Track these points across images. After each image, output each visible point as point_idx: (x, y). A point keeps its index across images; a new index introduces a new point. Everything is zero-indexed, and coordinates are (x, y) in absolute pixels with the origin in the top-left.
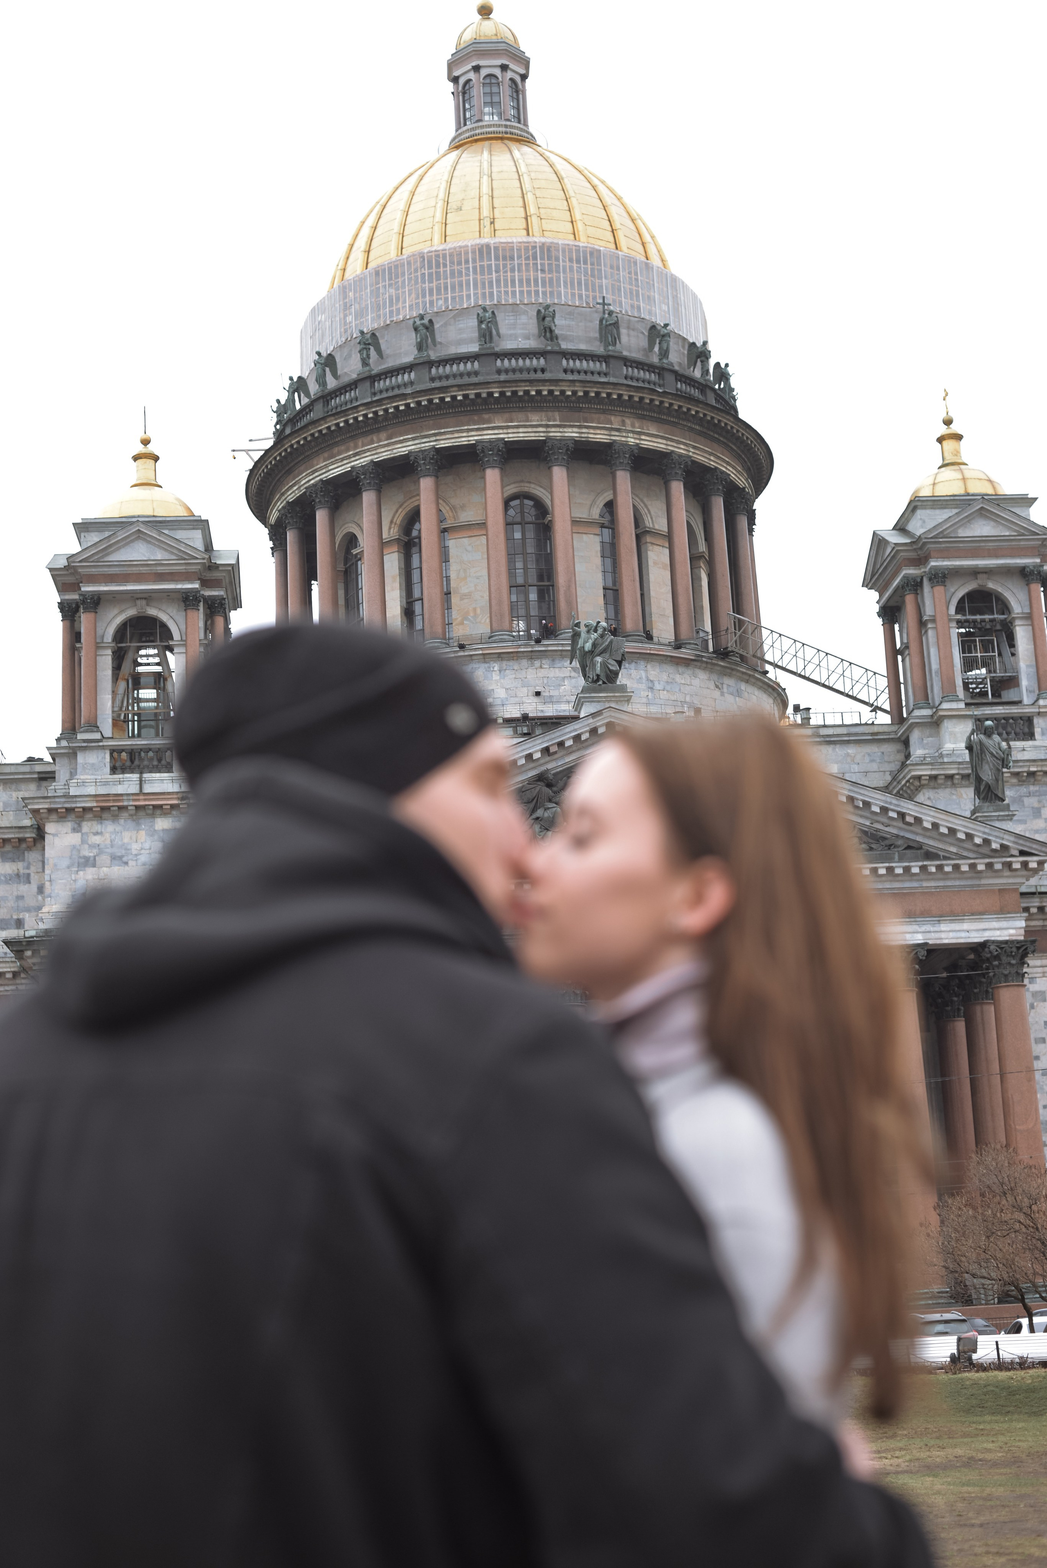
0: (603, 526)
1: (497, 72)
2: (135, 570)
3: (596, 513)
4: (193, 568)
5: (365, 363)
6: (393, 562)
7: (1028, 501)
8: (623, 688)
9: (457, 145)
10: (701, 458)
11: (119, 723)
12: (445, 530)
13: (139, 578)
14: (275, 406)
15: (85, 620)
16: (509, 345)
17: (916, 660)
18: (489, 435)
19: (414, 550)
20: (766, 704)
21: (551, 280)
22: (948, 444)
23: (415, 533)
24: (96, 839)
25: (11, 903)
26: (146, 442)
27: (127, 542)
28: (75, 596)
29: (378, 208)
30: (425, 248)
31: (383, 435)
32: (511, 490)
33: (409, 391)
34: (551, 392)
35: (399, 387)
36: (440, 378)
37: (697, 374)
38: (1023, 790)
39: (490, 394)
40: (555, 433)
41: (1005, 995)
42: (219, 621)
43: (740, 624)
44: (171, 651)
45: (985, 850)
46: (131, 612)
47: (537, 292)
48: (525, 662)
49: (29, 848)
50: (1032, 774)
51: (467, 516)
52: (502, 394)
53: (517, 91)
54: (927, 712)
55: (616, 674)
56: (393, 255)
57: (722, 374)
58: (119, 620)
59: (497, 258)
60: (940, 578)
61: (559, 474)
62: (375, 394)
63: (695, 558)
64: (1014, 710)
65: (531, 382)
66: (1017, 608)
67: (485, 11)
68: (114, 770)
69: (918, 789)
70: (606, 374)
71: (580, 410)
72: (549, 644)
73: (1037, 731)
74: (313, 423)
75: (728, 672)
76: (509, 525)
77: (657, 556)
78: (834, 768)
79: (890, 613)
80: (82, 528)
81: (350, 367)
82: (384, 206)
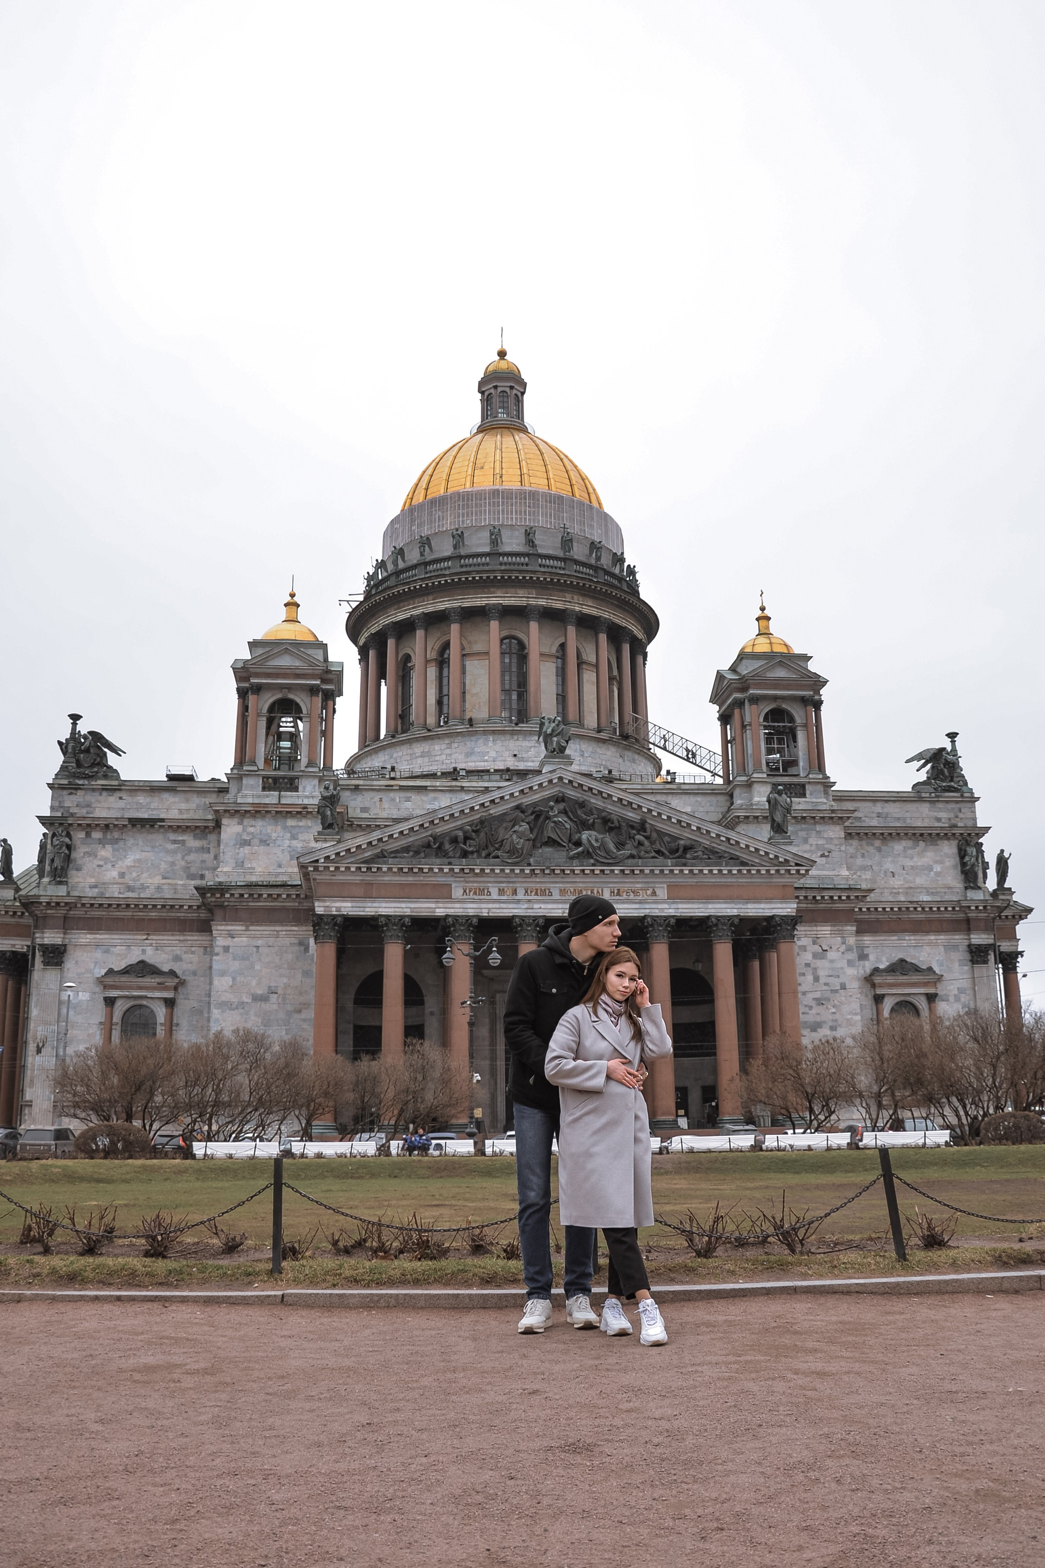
0: (558, 658)
1: (508, 390)
2: (282, 671)
3: (554, 650)
4: (317, 672)
5: (422, 554)
6: (432, 672)
7: (807, 658)
8: (568, 757)
9: (482, 429)
10: (617, 621)
11: (267, 761)
12: (464, 655)
13: (285, 676)
14: (366, 576)
15: (252, 699)
16: (508, 549)
17: (740, 748)
18: (493, 601)
19: (445, 665)
20: (650, 769)
21: (534, 512)
22: (763, 623)
23: (446, 656)
24: (252, 829)
25: (198, 864)
26: (292, 596)
27: (279, 654)
28: (246, 685)
29: (434, 464)
30: (461, 489)
31: (430, 597)
32: (505, 633)
33: (447, 572)
34: (531, 578)
35: (441, 569)
36: (466, 566)
37: (617, 571)
39: (495, 577)
40: (533, 602)
41: (783, 947)
42: (330, 703)
43: (636, 720)
44: (301, 720)
45: (775, 862)
46: (279, 696)
47: (525, 519)
48: (508, 736)
49: (210, 832)
50: (804, 818)
51: (478, 647)
52: (502, 577)
53: (519, 401)
54: (744, 778)
56: (442, 492)
57: (632, 571)
58: (271, 701)
59: (503, 498)
60: (755, 700)
61: (534, 626)
62: (427, 573)
63: (611, 679)
64: (795, 780)
65: (520, 571)
67: (502, 354)
68: (264, 789)
69: (738, 824)
70: (564, 569)
71: (548, 589)
72: (523, 726)
73: (808, 793)
74: (389, 588)
75: (628, 748)
76: (503, 653)
77: (589, 677)
78: (688, 809)
79: (725, 719)
80: (253, 645)
81: (413, 556)
82: (437, 463)
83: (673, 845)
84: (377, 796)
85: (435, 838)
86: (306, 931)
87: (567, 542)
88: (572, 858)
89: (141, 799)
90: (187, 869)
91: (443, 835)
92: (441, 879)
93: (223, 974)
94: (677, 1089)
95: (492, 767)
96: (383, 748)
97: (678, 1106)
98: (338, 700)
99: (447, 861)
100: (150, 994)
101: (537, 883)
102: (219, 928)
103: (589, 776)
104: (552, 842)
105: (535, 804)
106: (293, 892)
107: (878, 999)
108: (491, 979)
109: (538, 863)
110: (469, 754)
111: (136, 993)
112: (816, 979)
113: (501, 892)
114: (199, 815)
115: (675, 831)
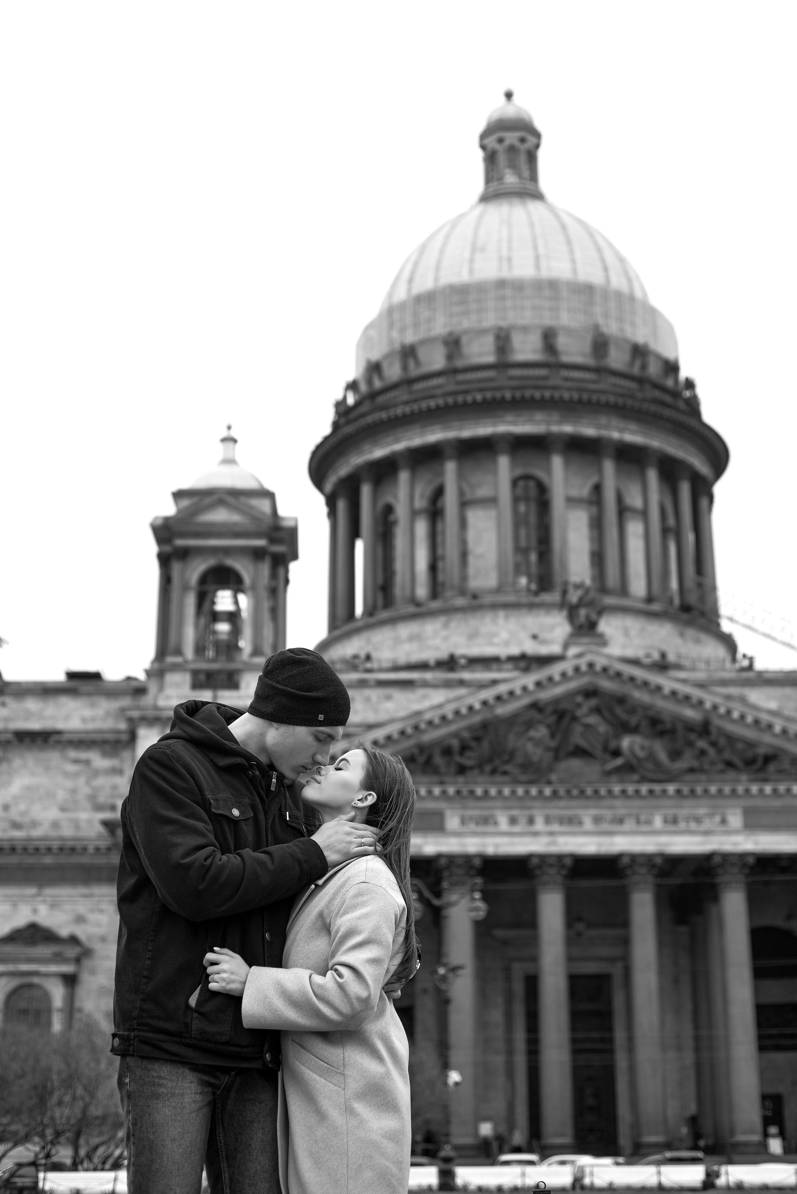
0: (591, 503)
1: (517, 143)
2: (217, 528)
3: (585, 491)
4: (263, 529)
5: (405, 368)
6: (422, 528)
8: (601, 636)
9: (485, 198)
10: (672, 451)
11: (200, 650)
12: (464, 503)
13: (221, 535)
14: (335, 403)
15: (176, 568)
16: (520, 358)
18: (501, 430)
19: (439, 518)
20: (720, 651)
23: (439, 505)
26: (229, 428)
27: (211, 506)
28: (171, 548)
30: (455, 280)
31: (417, 427)
32: (519, 472)
33: (439, 392)
34: (552, 396)
35: (431, 388)
36: (464, 382)
37: (670, 383)
39: (504, 397)
40: (555, 429)
42: (281, 571)
43: (700, 585)
44: (243, 594)
46: (212, 562)
47: (543, 316)
48: (524, 611)
49: (121, 747)
51: (483, 492)
52: (513, 396)
53: (532, 158)
56: (430, 285)
57: (690, 384)
58: (203, 569)
59: (512, 290)
61: (557, 462)
62: (412, 394)
63: (665, 531)
65: (537, 388)
67: (509, 96)
68: (194, 686)
70: (596, 382)
71: (575, 410)
72: (546, 597)
74: (363, 415)
75: (690, 623)
76: (516, 500)
77: (635, 528)
78: (773, 705)
80: (179, 496)
81: (394, 372)
82: (423, 248)
83: (749, 754)
85: (421, 748)
87: (600, 346)
88: (608, 774)
89: (32, 704)
90: (92, 798)
91: (433, 745)
92: (431, 805)
94: (765, 1098)
95: (503, 652)
96: (358, 631)
97: (767, 1122)
98: (293, 566)
99: (436, 779)
100: (43, 968)
101: (560, 809)
103: (635, 662)
104: (580, 752)
105: (557, 701)
108: (505, 943)
109: (562, 781)
110: (473, 636)
111: (24, 967)
113: (513, 821)
114: (109, 724)
115: (751, 734)
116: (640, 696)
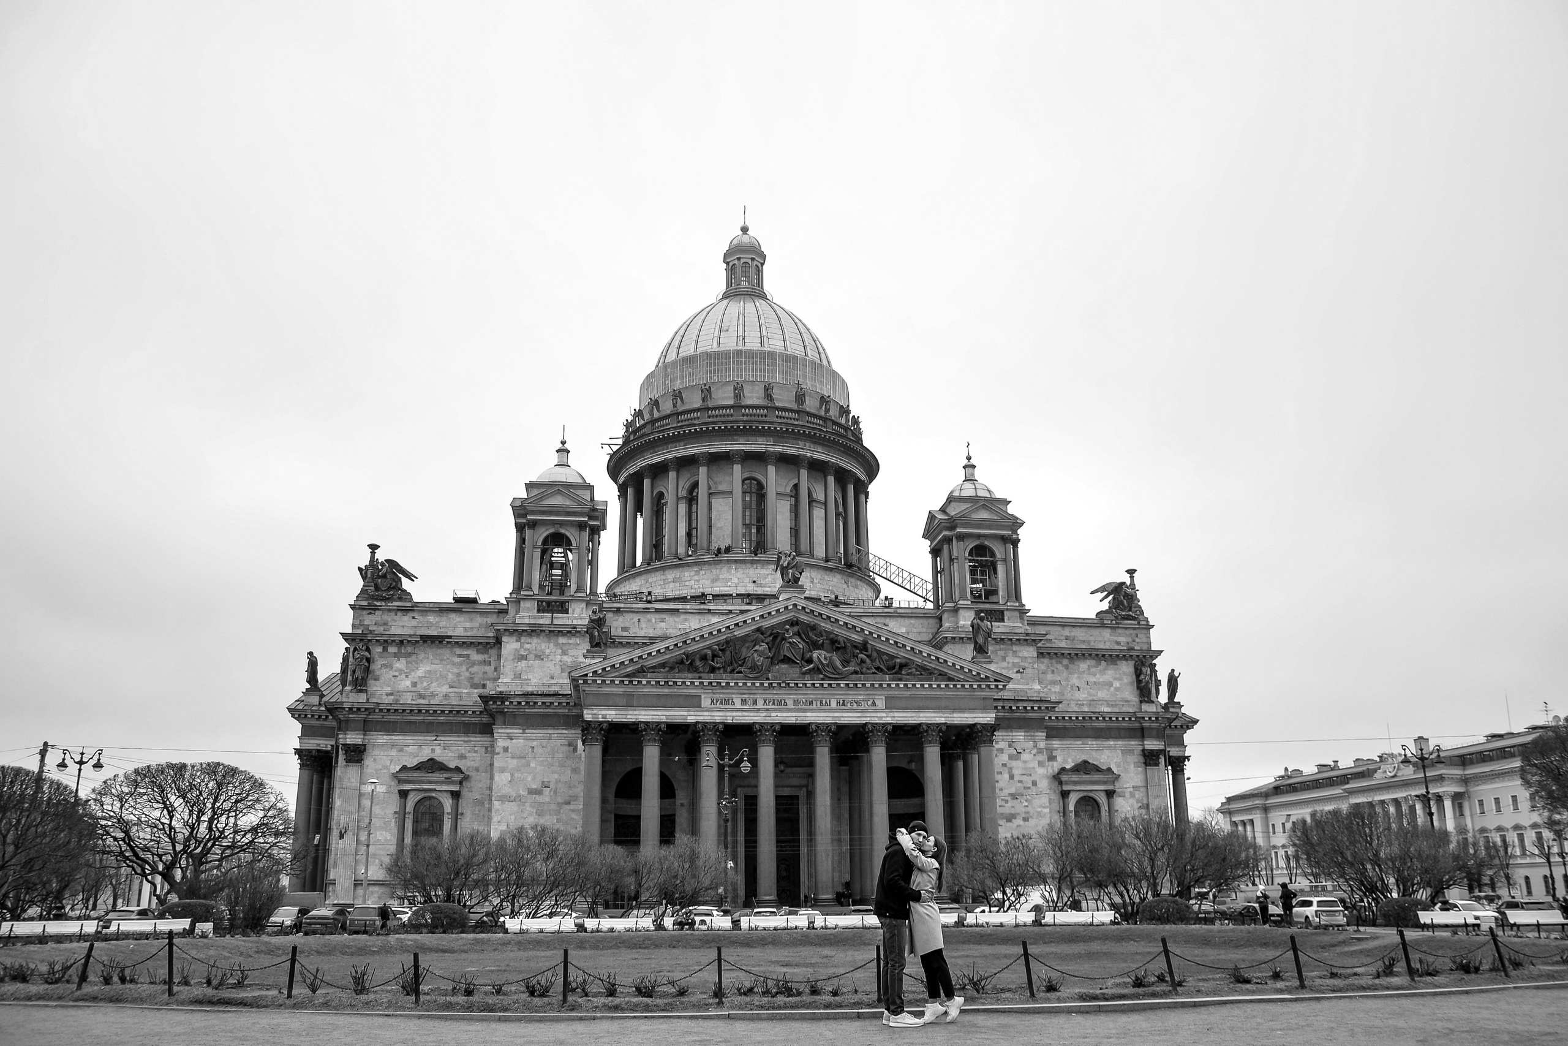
0: (791, 496)
1: (749, 261)
2: (555, 509)
3: (788, 490)
4: (585, 510)
5: (675, 406)
6: (683, 508)
7: (1006, 502)
8: (802, 587)
9: (726, 296)
10: (843, 465)
11: (542, 587)
12: (710, 494)
13: (557, 513)
14: (625, 423)
15: (528, 533)
16: (749, 402)
17: (948, 578)
18: (736, 447)
19: (694, 502)
20: (869, 593)
21: (772, 370)
22: (969, 470)
23: (695, 494)
24: (528, 646)
25: (480, 675)
26: (563, 443)
27: (552, 495)
28: (524, 521)
29: (685, 326)
30: (708, 349)
31: (682, 444)
32: (746, 475)
33: (696, 422)
34: (769, 428)
35: (691, 419)
36: (713, 416)
37: (843, 421)
38: (998, 647)
39: (738, 427)
40: (771, 449)
41: (983, 750)
42: (596, 536)
44: (571, 551)
45: (977, 678)
46: (552, 530)
47: (765, 376)
48: (748, 565)
49: (491, 648)
50: (1002, 639)
51: (723, 487)
52: (744, 427)
53: (759, 271)
54: (952, 605)
55: (799, 579)
56: (692, 351)
57: (856, 421)
58: (545, 534)
59: (745, 357)
60: (961, 537)
61: (771, 469)
62: (679, 422)
63: (838, 514)
64: (995, 607)
65: (760, 422)
66: (999, 556)
67: (745, 230)
68: (539, 611)
69: (946, 643)
70: (797, 420)
71: (784, 437)
72: (761, 556)
73: (1006, 618)
74: (646, 434)
75: (852, 575)
76: (744, 493)
77: (819, 513)
78: (903, 632)
79: (935, 552)
80: (529, 486)
81: (667, 407)
82: (688, 325)
83: (891, 663)
84: (636, 617)
85: (687, 655)
86: (575, 734)
87: (800, 397)
88: (804, 673)
89: (431, 618)
90: (471, 679)
91: (694, 653)
92: (692, 691)
93: (503, 770)
95: (734, 591)
96: (639, 574)
98: (602, 534)
99: (697, 675)
100: (438, 788)
101: (773, 695)
102: (499, 731)
103: (818, 601)
104: (787, 660)
105: (773, 627)
106: (564, 700)
107: (1065, 795)
108: (733, 776)
109: (775, 678)
110: (714, 581)
111: (426, 787)
112: (1012, 777)
113: (743, 702)
114: (481, 633)
115: (892, 651)
116: (825, 625)
